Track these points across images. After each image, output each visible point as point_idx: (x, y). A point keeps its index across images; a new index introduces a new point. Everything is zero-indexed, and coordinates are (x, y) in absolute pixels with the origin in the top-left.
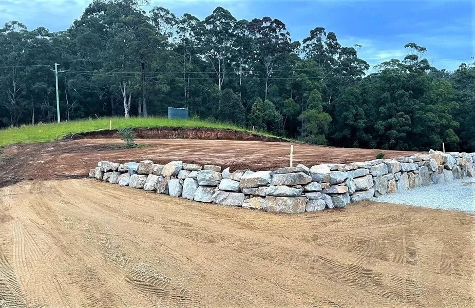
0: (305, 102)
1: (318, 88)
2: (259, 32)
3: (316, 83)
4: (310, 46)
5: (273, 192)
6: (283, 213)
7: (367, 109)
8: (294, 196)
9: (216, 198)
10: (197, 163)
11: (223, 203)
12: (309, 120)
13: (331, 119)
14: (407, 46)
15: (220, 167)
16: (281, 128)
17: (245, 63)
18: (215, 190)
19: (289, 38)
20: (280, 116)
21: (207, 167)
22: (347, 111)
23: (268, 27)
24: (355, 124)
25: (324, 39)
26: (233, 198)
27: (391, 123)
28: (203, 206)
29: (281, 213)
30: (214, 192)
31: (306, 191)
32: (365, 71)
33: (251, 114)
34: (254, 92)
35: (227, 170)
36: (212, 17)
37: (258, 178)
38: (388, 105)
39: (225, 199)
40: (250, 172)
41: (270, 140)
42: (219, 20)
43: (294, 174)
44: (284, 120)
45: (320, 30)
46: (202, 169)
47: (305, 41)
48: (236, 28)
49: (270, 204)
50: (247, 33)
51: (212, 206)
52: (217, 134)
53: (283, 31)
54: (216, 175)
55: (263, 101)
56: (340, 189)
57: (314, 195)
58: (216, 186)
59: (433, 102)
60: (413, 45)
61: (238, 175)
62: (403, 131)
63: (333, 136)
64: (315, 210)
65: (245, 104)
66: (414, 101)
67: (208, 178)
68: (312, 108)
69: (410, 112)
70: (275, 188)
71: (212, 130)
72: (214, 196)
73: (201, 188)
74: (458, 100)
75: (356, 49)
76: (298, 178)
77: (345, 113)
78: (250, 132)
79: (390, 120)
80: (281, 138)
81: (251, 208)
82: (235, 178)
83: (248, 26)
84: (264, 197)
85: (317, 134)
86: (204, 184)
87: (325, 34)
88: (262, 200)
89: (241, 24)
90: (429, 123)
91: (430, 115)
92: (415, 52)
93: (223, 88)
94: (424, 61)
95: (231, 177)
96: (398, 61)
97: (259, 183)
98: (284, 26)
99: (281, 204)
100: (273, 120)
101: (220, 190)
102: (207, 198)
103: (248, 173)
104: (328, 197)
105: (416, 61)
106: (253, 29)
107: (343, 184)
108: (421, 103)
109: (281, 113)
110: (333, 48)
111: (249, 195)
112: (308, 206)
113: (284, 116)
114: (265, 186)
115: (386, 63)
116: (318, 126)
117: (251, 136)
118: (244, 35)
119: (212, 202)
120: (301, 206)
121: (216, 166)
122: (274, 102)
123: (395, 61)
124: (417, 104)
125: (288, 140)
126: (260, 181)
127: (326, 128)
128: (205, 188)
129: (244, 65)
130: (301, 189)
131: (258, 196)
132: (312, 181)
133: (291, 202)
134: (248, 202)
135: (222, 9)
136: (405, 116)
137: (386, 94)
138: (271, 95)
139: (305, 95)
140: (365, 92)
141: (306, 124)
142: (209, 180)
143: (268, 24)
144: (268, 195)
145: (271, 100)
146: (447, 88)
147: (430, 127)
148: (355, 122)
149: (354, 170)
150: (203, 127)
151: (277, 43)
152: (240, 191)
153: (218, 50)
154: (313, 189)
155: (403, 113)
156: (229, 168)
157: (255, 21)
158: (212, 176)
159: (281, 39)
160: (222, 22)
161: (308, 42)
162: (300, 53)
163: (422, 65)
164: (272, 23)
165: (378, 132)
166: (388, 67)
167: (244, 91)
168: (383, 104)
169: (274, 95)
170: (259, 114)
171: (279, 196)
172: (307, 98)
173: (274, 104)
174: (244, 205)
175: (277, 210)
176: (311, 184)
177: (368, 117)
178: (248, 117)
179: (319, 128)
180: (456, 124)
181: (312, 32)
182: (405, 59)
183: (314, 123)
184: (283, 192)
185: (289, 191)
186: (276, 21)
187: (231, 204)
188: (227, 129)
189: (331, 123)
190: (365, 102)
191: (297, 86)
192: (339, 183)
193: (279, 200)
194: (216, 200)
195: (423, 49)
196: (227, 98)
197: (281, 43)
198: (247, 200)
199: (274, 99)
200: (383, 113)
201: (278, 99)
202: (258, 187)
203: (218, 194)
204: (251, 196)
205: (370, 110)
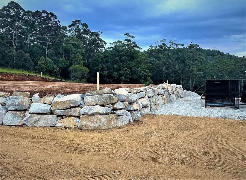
0: (72, 61)
1: (80, 53)
2: (40, 18)
3: (78, 50)
4: (73, 30)
5: (88, 112)
6: (98, 129)
7: (108, 66)
8: (106, 114)
9: (27, 121)
10: (4, 91)
11: (35, 125)
12: (75, 70)
13: (88, 71)
14: (125, 35)
15: (29, 93)
16: (58, 75)
17: (31, 36)
18: (26, 114)
19: (60, 24)
20: (57, 68)
21: (16, 94)
22: (97, 66)
23: (46, 16)
24: (102, 73)
25: (81, 26)
26: (45, 119)
27: (121, 73)
28: (14, 130)
29: (96, 130)
30: (25, 116)
31: (114, 109)
32: (105, 46)
33: (38, 66)
34: (38, 53)
35: (36, 95)
36: (7, 7)
37: (70, 101)
38: (119, 64)
39: (37, 121)
40: (60, 95)
41: (53, 81)
42: (12, 9)
43: (106, 95)
44: (60, 70)
45: (79, 21)
46: (11, 95)
47: (70, 26)
48: (24, 15)
49: (85, 122)
50: (32, 19)
51: (24, 129)
52: (15, 77)
53: (56, 20)
54: (26, 100)
55: (46, 59)
56: (135, 107)
57: (121, 112)
58: (26, 110)
59: (140, 63)
60: (128, 34)
61: (49, 99)
62: (128, 78)
63: (90, 80)
64: (124, 124)
65: (33, 61)
66: (131, 62)
67: (17, 103)
68: (77, 64)
69: (130, 68)
70: (89, 108)
71: (11, 74)
72: (25, 119)
73: (10, 113)
74: (150, 63)
75: (100, 33)
76: (108, 99)
77: (96, 67)
78: (39, 76)
79: (120, 72)
80: (61, 80)
81: (65, 127)
82: (46, 102)
83: (32, 14)
84: (78, 117)
85: (81, 79)
86: (13, 109)
87: (81, 24)
88: (76, 120)
89: (28, 13)
90: (139, 73)
91: (140, 70)
92: (129, 38)
93: (16, 50)
94: (134, 43)
95: (42, 101)
96: (121, 41)
97: (72, 105)
98: (56, 17)
99: (96, 121)
100: (53, 70)
101: (31, 113)
102: (17, 121)
103: (59, 97)
104: (129, 113)
105: (130, 43)
106: (36, 16)
107: (136, 103)
108: (135, 64)
109: (58, 66)
110: (87, 32)
111: (62, 116)
112: (118, 121)
113: (60, 68)
114: (78, 107)
115: (115, 42)
116: (81, 74)
117: (40, 78)
118: (30, 19)
119: (23, 125)
120: (112, 122)
121: (25, 92)
122: (52, 60)
123: (120, 42)
124: (133, 64)
125: (65, 81)
126: (73, 103)
127: (86, 75)
128: (15, 112)
129: (30, 38)
130: (111, 108)
131: (71, 116)
132: (118, 101)
133: (105, 119)
134: (61, 122)
135: (14, 2)
136: (128, 70)
137: (117, 58)
138: (50, 56)
139: (72, 56)
140: (106, 56)
141: (74, 73)
142: (18, 105)
143: (46, 15)
144: (83, 115)
145: (50, 58)
146: (145, 57)
147: (140, 76)
148: (102, 72)
149: (138, 93)
150: (3, 72)
151: (52, 26)
152: (51, 113)
153: (12, 27)
154: (120, 107)
155: (127, 68)
156: (38, 93)
157: (37, 12)
158: (21, 101)
159: (54, 24)
160: (14, 10)
161: (72, 27)
162: (67, 33)
163: (133, 45)
164: (48, 14)
165: (114, 78)
166: (117, 45)
167: (31, 52)
168: (116, 63)
169: (52, 56)
170: (43, 67)
171: (93, 114)
172: (74, 58)
173: (52, 61)
174: (58, 125)
175: (92, 127)
176: (117, 103)
177: (109, 70)
178: (35, 68)
179: (82, 75)
180: (151, 74)
181: (73, 22)
182: (125, 41)
183: (79, 72)
184: (97, 111)
185: (102, 110)
186: (51, 13)
187: (44, 125)
188: (22, 74)
189: (89, 73)
190: (107, 62)
191: (66, 51)
192: (133, 102)
193: (94, 118)
194: (27, 122)
195: (133, 37)
196: (20, 56)
197: (55, 26)
198: (61, 121)
199: (53, 58)
200: (116, 68)
201: (55, 58)
202: (70, 108)
203: (29, 117)
204: (64, 117)
205: (109, 66)
